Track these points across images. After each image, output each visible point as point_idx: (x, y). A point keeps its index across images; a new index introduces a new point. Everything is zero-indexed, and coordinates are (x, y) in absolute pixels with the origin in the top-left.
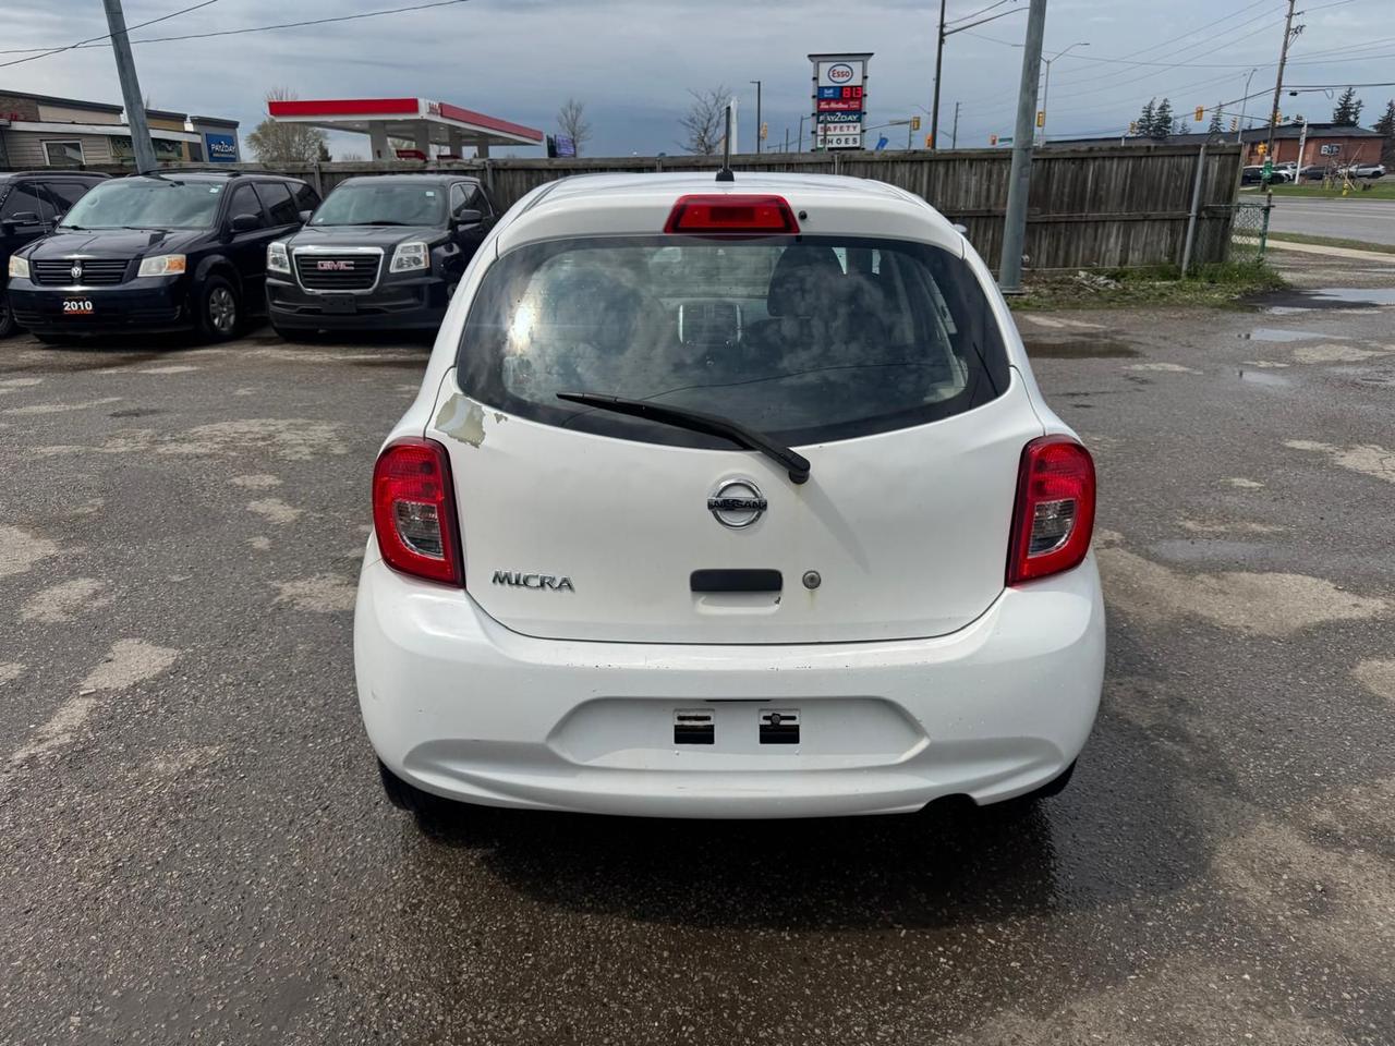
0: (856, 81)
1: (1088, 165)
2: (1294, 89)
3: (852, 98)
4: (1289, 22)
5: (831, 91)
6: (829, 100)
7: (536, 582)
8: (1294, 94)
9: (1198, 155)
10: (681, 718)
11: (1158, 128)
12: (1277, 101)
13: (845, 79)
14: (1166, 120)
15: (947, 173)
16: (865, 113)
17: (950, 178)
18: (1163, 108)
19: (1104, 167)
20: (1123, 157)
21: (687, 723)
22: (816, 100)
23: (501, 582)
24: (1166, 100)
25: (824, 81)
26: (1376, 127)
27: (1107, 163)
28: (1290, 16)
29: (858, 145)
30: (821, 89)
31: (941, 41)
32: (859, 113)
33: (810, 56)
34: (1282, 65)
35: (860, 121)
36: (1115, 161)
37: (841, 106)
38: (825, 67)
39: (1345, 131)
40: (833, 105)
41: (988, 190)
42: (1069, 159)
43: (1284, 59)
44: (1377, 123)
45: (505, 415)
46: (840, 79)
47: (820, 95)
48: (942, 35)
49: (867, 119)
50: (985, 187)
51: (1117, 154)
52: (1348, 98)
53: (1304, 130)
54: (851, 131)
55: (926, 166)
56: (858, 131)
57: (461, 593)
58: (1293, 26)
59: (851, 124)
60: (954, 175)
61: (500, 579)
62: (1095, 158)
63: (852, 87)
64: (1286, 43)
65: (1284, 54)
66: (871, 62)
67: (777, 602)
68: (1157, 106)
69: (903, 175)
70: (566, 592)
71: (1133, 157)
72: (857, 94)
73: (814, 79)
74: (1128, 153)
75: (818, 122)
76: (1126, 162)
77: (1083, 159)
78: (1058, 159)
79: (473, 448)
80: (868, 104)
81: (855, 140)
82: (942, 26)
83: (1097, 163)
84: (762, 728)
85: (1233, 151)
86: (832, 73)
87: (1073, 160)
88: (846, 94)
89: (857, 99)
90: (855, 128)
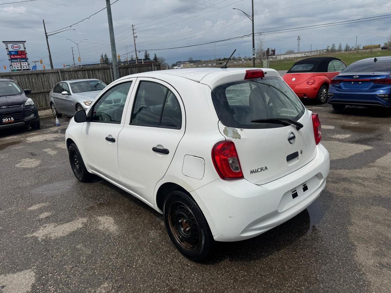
0: (22, 49)
1: (128, 69)
2: (139, 51)
3: (22, 54)
4: (134, 35)
5: (14, 52)
6: (14, 55)
7: (259, 170)
8: (139, 52)
9: (152, 66)
10: (293, 192)
11: (105, 61)
12: (136, 53)
13: (18, 49)
14: (107, 59)
15: (93, 73)
16: (28, 59)
17: (94, 75)
18: (105, 56)
19: (132, 70)
20: (136, 67)
21: (294, 193)
22: (9, 55)
23: (252, 173)
24: (106, 54)
25: (10, 49)
26: (153, 59)
27: (133, 69)
28: (134, 33)
29: (28, 68)
30: (10, 52)
31: (47, 38)
32: (26, 59)
33: (3, 42)
34: (135, 45)
35: (27, 61)
36: (134, 68)
37: (19, 57)
38: (10, 46)
39: (148, 61)
40: (16, 57)
41: (105, 77)
42: (123, 68)
43: (135, 44)
44: (153, 58)
45: (242, 129)
46: (16, 49)
47: (10, 53)
48: (47, 36)
49: (29, 60)
50: (104, 77)
51: (134, 66)
52: (146, 52)
53: (143, 60)
54: (24, 64)
55: (86, 71)
56: (27, 64)
57: (244, 180)
58: (135, 36)
59: (24, 62)
60: (95, 74)
61: (252, 172)
62: (129, 68)
63: (21, 51)
64: (134, 40)
65: (135, 43)
66: (25, 44)
67: (298, 159)
68: (104, 55)
69: (80, 75)
70: (266, 170)
71: (138, 67)
72: (23, 53)
73: (7, 49)
74: (137, 66)
75: (12, 62)
76: (137, 68)
77: (127, 68)
78: (121, 68)
79: (239, 139)
80: (28, 56)
81: (26, 67)
82: (46, 34)
83: (130, 69)
84: (303, 188)
85: (159, 65)
86: (12, 47)
87: (125, 68)
88: (20, 53)
89: (24, 55)
90: (25, 63)
